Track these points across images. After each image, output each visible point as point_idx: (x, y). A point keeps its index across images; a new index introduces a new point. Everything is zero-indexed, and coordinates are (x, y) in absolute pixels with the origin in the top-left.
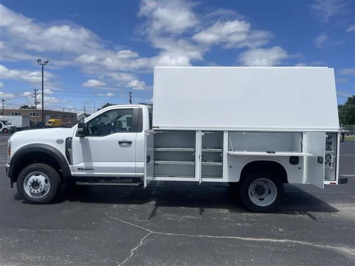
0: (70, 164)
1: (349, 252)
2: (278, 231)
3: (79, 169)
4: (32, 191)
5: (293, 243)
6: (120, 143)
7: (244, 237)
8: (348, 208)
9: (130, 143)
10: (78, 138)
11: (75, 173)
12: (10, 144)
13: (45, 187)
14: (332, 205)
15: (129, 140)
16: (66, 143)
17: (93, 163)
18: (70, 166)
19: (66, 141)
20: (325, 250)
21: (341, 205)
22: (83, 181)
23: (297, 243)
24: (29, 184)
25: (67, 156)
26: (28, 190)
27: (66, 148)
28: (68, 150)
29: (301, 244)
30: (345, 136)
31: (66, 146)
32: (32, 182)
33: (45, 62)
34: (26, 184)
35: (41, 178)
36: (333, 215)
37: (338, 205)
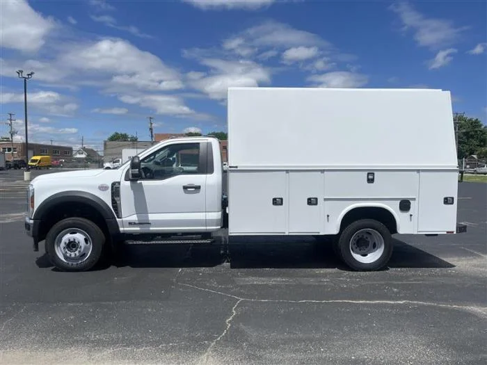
0: (118, 218)
1: (479, 311)
2: (393, 292)
3: (130, 223)
4: (68, 255)
5: (414, 304)
6: (185, 188)
7: (355, 300)
8: (465, 263)
9: (198, 188)
10: (128, 183)
11: (125, 229)
12: (33, 193)
13: (85, 248)
14: (445, 259)
15: (197, 184)
16: (112, 189)
17: (149, 215)
18: (117, 219)
19: (112, 187)
20: (453, 310)
21: (456, 259)
22: (136, 240)
23: (417, 304)
24: (62, 245)
25: (113, 207)
26: (60, 253)
27: (112, 196)
28: (116, 199)
29: (423, 305)
30: (464, 175)
31: (113, 193)
32: (67, 242)
33: (28, 75)
34: (59, 245)
35: (79, 237)
36: (449, 270)
37: (451, 259)
